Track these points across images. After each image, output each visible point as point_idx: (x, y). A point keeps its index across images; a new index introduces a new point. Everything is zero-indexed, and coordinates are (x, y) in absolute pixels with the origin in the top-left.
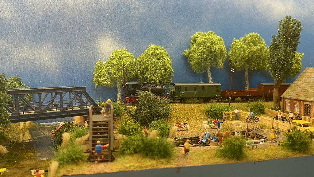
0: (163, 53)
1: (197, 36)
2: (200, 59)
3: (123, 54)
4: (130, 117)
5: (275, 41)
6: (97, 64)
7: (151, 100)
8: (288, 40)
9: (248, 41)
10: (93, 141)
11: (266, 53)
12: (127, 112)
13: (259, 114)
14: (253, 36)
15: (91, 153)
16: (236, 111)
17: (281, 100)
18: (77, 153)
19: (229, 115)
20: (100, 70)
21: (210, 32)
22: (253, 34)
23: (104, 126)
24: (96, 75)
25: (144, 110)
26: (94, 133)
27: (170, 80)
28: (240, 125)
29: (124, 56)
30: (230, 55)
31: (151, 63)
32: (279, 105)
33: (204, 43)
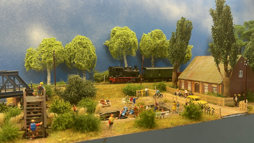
0: (88, 43)
1: (115, 30)
2: (118, 48)
3: (53, 42)
4: (60, 97)
5: (173, 36)
6: (28, 51)
7: (79, 82)
8: (183, 35)
9: (154, 35)
10: (27, 120)
11: (166, 45)
12: (57, 93)
13: (162, 91)
15: (26, 131)
16: (146, 90)
17: (178, 81)
18: (13, 131)
19: (141, 92)
20: (31, 56)
21: (126, 27)
22: (158, 30)
23: (37, 106)
24: (27, 60)
25: (72, 91)
26: (28, 113)
27: (94, 65)
28: (149, 100)
29: (54, 44)
30: (141, 46)
31: (78, 51)
32: (177, 84)
33: (122, 36)
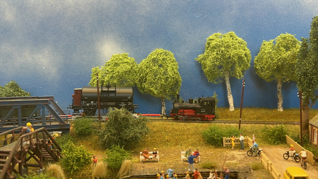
0: (167, 59)
1: (212, 38)
2: (212, 66)
9: (279, 44)
14: (286, 37)
16: (241, 138)
30: (256, 62)
33: (219, 47)
